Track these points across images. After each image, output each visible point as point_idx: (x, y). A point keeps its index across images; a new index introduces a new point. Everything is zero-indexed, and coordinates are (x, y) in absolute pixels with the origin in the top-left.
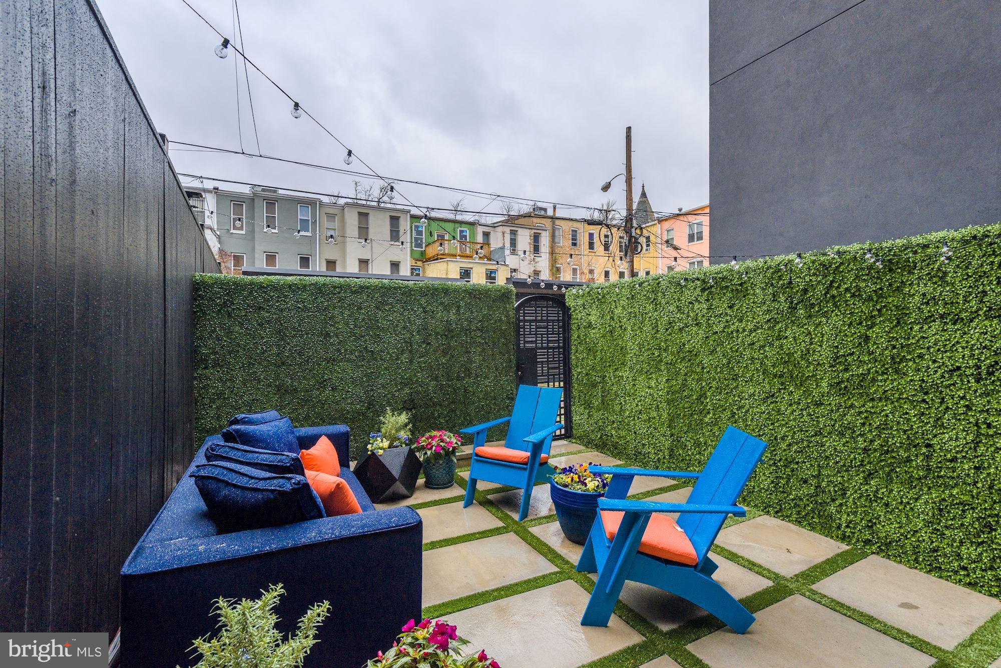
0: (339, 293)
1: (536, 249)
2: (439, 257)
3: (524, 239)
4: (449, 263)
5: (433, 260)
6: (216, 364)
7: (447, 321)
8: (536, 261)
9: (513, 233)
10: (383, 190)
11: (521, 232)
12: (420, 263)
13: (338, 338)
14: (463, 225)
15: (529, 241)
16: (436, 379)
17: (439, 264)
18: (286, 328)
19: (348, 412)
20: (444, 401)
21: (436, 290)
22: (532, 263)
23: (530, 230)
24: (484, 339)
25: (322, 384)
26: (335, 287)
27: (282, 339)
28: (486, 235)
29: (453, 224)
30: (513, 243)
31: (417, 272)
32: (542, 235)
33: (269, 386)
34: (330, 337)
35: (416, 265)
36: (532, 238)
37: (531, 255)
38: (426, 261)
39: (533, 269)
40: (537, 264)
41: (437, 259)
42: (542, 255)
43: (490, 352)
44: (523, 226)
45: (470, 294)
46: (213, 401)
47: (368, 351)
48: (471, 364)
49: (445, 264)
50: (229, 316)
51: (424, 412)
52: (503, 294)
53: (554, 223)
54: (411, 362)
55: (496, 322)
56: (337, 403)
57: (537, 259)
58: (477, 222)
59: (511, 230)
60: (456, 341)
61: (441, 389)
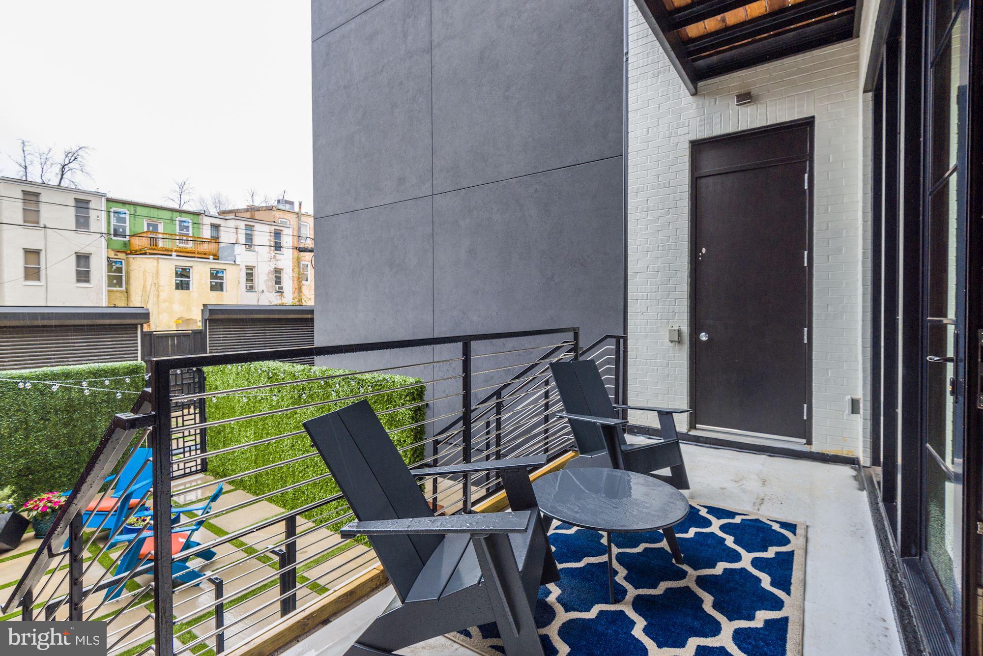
1: (278, 247)
2: (147, 251)
3: (263, 235)
4: (160, 261)
5: (141, 254)
7: (69, 399)
8: (277, 258)
9: (249, 228)
10: (70, 155)
11: (258, 227)
12: (122, 256)
14: (183, 215)
15: (269, 237)
16: (56, 447)
17: (147, 260)
20: (65, 463)
22: (273, 260)
23: (270, 226)
28: (216, 227)
29: (170, 212)
30: (249, 238)
31: (118, 265)
32: (284, 232)
35: (116, 257)
36: (272, 234)
37: (271, 252)
38: (131, 253)
39: (274, 266)
40: (279, 262)
41: (145, 254)
42: (285, 253)
44: (261, 221)
48: (97, 430)
49: (155, 261)
51: (43, 476)
53: (299, 220)
57: (278, 257)
58: (203, 212)
59: (245, 225)
60: (79, 414)
61: (62, 455)
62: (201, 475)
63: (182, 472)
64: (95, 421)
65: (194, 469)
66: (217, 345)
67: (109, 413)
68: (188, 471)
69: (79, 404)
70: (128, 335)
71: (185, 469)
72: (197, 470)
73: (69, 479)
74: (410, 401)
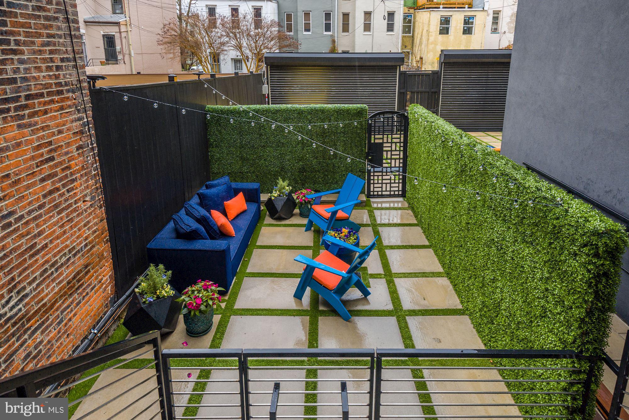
0: (266, 114)
2: (426, 6)
4: (431, 12)
5: (422, 9)
6: (216, 146)
12: (412, 11)
13: (266, 136)
16: (316, 158)
17: (426, 12)
18: (243, 131)
19: (272, 171)
21: (317, 110)
24: (346, 138)
25: (260, 158)
26: (264, 111)
27: (241, 136)
31: (410, 18)
33: (237, 156)
34: (263, 135)
35: (409, 12)
38: (417, 9)
43: (350, 146)
45: (337, 112)
46: (216, 161)
47: (280, 143)
49: (429, 14)
50: (220, 125)
51: (310, 174)
52: (358, 112)
54: (303, 149)
55: (353, 128)
56: (267, 166)
60: (328, 139)
61: (319, 164)
62: (401, 199)
63: (388, 193)
64: (337, 145)
65: (397, 193)
66: (448, 84)
67: (344, 141)
68: (392, 193)
69: (329, 132)
70: (391, 74)
71: (390, 191)
72: (399, 195)
73: (323, 180)
74: (588, 255)
